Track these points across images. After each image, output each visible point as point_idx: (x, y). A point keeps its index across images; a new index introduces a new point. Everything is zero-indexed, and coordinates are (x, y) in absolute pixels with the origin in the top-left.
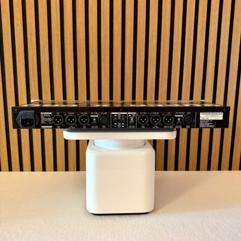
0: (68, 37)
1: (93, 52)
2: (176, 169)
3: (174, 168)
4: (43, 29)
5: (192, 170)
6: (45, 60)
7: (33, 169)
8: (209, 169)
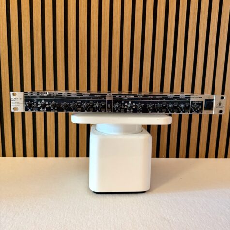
0: (72, 34)
1: (94, 48)
2: (168, 156)
3: (165, 155)
4: (49, 26)
5: (182, 158)
6: (49, 54)
7: (35, 155)
8: (197, 157)
